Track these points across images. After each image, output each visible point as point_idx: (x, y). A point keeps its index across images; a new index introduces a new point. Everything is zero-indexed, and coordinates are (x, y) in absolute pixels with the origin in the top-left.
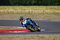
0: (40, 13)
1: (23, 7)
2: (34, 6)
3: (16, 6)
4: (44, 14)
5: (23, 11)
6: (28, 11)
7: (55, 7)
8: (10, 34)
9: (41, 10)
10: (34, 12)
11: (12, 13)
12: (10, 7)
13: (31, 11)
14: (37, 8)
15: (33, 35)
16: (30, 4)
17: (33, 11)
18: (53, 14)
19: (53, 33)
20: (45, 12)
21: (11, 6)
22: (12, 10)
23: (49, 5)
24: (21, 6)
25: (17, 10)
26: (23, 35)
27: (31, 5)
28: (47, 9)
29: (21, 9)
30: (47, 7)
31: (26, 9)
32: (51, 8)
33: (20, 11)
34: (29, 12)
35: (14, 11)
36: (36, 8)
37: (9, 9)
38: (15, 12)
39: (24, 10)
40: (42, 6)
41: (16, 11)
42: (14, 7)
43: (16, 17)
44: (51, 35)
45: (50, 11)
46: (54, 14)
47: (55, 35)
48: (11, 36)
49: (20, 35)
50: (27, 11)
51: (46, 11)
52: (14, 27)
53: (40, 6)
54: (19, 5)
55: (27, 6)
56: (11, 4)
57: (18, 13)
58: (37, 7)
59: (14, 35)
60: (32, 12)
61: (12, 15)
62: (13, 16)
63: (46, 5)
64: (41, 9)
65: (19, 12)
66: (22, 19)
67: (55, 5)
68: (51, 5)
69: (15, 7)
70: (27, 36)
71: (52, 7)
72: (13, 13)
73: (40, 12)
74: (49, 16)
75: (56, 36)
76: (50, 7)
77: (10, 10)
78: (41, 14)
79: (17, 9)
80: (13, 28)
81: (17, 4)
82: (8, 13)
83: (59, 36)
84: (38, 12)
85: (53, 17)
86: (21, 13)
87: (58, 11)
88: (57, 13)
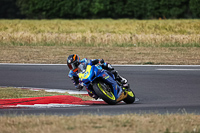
0: (120, 42)
1: (64, 24)
2: (98, 21)
3: (40, 19)
4: (132, 45)
5: (63, 35)
6: (80, 35)
7: (171, 22)
8: (20, 111)
9: (124, 32)
10: (98, 41)
11: (26, 43)
12: (20, 24)
13: (89, 35)
14: (111, 27)
15: (97, 117)
16: (85, 14)
17: (96, 35)
18: (162, 46)
19: (163, 110)
20: (137, 39)
21: (23, 21)
22: (26, 34)
23: (148, 18)
24: (55, 21)
25: (44, 32)
26: (62, 117)
27: (89, 16)
28: (142, 29)
29: (56, 30)
30: (144, 21)
31: (73, 29)
32: (156, 27)
33: (51, 36)
34: (84, 39)
35: (32, 35)
36: (107, 26)
37: (17, 31)
38: (35, 39)
39: (68, 33)
40: (127, 21)
41: (40, 36)
42: (32, 22)
43: (39, 57)
44: (158, 117)
45: (152, 36)
46: (167, 46)
47: (169, 116)
48: (23, 118)
49: (52, 118)
50: (78, 36)
51: (141, 37)
52: (32, 89)
53: (121, 21)
54: (49, 17)
55: (77, 21)
56: (22, 13)
57: (45, 43)
58: (111, 23)
59: (34, 116)
60: (93, 39)
61: (26, 48)
62: (28, 54)
63: (140, 17)
64: (123, 28)
65: (48, 41)
66: (75, 64)
67: (169, 16)
68: (158, 18)
69: (36, 23)
70: (78, 119)
71: (161, 22)
72: (28, 43)
73: (120, 38)
74: (148, 54)
75: (175, 119)
76: (153, 22)
77: (20, 34)
78: (122, 46)
79: (42, 28)
80: (31, 93)
81: (44, 13)
82: (13, 43)
83: (183, 118)
84: (112, 41)
85: (163, 56)
86: (57, 42)
87: (179, 37)
88: (178, 44)
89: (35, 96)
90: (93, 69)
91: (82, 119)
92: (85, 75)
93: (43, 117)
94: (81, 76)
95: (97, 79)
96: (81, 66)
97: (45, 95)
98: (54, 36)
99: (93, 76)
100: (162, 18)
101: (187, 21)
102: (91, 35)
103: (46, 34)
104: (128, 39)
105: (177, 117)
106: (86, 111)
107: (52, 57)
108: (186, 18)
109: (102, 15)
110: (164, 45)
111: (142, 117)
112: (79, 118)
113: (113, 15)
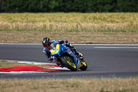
0: (70, 29)
1: (31, 16)
2: (55, 14)
3: (14, 12)
4: (77, 31)
5: (30, 24)
6: (42, 24)
7: (105, 15)
9: (72, 22)
10: (54, 28)
11: (5, 29)
12: (1, 16)
13: (48, 24)
14: (64, 18)
15: (54, 80)
16: (45, 9)
17: (53, 23)
18: (98, 31)
19: (99, 75)
20: (81, 27)
22: (5, 23)
24: (25, 14)
25: (17, 21)
27: (48, 10)
28: (85, 20)
29: (25, 20)
30: (86, 14)
31: (37, 19)
32: (95, 18)
33: (22, 25)
34: (45, 26)
35: (9, 24)
36: (61, 17)
38: (11, 26)
39: (33, 22)
41: (14, 24)
42: (9, 15)
43: (13, 39)
44: (95, 80)
45: (91, 24)
46: (102, 31)
47: (103, 79)
48: (3, 81)
50: (40, 25)
51: (84, 25)
52: (8, 61)
53: (70, 14)
54: (20, 11)
55: (40, 14)
56: (2, 8)
57: (18, 29)
58: (63, 16)
59: (10, 80)
60: (51, 26)
62: (6, 37)
63: (83, 11)
64: (72, 19)
65: (20, 28)
67: (103, 11)
68: (95, 11)
69: (11, 15)
71: (98, 15)
73: (69, 26)
74: (89, 37)
75: (107, 82)
76: (92, 15)
77: (1, 23)
78: (71, 31)
79: (16, 19)
80: (8, 64)
81: (17, 8)
83: (113, 81)
84: (64, 27)
85: (99, 38)
86: (26, 29)
87: (110, 25)
88: (109, 30)
89: (11, 66)
90: (61, 47)
91: (43, 82)
92: (55, 51)
93: (16, 81)
94: (52, 52)
95: (63, 54)
96: (52, 45)
97: (18, 65)
98: (24, 24)
99: (61, 52)
100: (99, 12)
101: (116, 14)
102: (49, 24)
103: (18, 23)
104: (75, 27)
105: (109, 80)
106: (46, 76)
107: (22, 39)
108: (115, 12)
109: (57, 10)
110: (100, 31)
111: (85, 80)
112: (41, 81)
113: (65, 10)
